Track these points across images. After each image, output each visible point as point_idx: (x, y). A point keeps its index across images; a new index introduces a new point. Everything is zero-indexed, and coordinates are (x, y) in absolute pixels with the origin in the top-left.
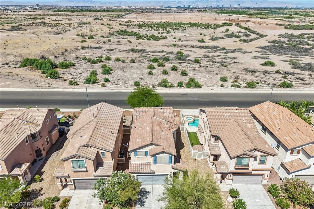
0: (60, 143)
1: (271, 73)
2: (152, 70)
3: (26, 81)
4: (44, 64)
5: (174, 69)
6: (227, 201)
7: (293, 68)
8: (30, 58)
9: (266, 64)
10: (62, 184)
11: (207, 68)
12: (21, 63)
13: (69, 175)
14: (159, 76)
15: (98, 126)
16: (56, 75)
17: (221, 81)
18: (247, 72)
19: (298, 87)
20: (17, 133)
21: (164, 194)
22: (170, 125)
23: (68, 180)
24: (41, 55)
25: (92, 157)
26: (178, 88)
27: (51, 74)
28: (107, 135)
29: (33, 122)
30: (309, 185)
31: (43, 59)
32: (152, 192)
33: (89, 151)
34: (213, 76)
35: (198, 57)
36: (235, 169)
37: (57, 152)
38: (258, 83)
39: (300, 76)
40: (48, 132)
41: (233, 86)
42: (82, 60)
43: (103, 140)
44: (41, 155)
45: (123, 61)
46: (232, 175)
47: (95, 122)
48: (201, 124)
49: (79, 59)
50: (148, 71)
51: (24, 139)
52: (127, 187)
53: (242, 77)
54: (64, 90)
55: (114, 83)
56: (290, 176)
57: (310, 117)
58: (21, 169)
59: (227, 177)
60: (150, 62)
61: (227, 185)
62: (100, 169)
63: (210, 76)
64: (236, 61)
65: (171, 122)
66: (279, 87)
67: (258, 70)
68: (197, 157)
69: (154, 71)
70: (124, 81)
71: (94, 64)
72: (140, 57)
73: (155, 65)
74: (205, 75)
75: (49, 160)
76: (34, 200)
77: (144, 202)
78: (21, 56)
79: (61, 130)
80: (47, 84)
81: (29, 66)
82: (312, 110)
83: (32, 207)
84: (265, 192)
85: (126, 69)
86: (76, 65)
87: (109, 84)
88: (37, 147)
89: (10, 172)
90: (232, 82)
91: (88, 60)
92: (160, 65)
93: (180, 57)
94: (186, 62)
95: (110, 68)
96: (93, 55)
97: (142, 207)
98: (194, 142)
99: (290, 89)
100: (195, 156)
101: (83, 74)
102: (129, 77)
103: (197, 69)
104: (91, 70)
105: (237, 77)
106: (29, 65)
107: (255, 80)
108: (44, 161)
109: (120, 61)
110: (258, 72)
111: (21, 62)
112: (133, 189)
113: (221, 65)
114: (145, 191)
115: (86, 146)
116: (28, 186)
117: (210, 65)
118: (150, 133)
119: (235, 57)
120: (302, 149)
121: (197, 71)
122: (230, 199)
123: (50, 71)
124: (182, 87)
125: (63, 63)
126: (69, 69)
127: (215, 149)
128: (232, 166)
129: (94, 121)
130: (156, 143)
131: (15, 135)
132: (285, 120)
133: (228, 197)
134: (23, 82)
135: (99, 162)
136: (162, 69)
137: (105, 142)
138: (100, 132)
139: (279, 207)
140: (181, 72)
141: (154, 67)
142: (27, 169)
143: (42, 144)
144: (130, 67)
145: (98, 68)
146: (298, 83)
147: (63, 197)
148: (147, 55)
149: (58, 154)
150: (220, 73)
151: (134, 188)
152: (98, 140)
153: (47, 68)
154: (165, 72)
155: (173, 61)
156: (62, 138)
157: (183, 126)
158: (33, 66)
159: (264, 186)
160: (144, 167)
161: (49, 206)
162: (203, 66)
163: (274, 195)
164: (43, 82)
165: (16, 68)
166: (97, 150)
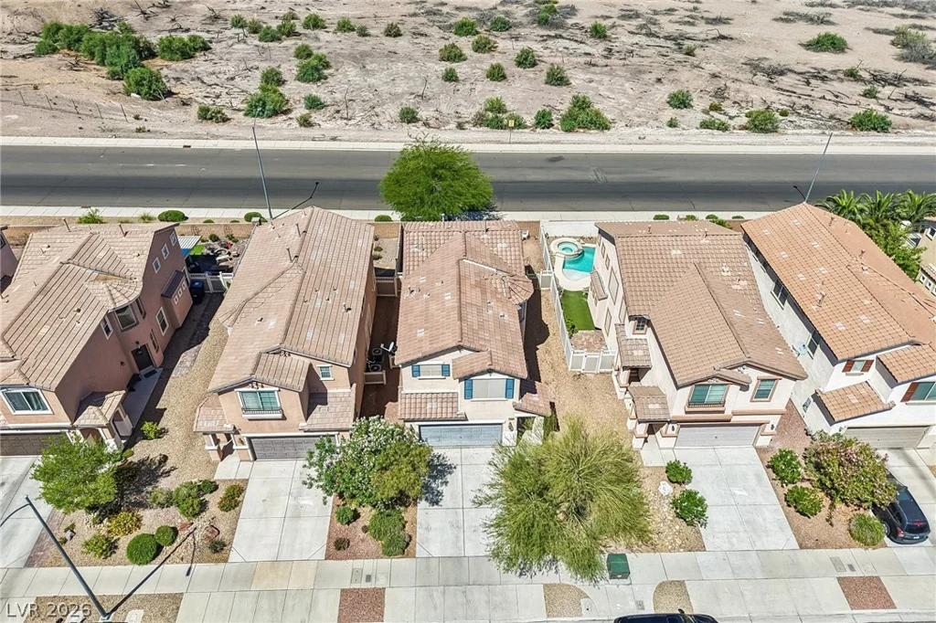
0: (198, 325)
1: (831, 76)
2: (454, 65)
3: (65, 111)
4: (114, 47)
5: (526, 60)
6: (657, 492)
7: (903, 58)
8: (65, 20)
9: (817, 43)
10: (219, 448)
11: (630, 59)
12: (38, 39)
13: (235, 428)
14: (479, 87)
15: (304, 287)
16: (154, 87)
17: (671, 105)
18: (755, 75)
19: (908, 127)
20: (76, 309)
21: (492, 486)
22: (509, 284)
23: (235, 438)
24: (98, 7)
25: (295, 383)
26: (538, 130)
27: (139, 83)
28: (334, 315)
29: (117, 272)
30: (878, 457)
31: (105, 24)
32: (459, 467)
33: (287, 367)
34: (646, 88)
35: (602, 17)
36: (687, 413)
37: (192, 350)
38: (784, 114)
39: (920, 90)
40: (162, 295)
41: (705, 125)
42: (229, 26)
43: (323, 333)
44: (150, 362)
45: (363, 33)
46: (675, 426)
47: (294, 275)
48: (600, 271)
49: (220, 21)
50: (444, 66)
51: (99, 325)
52: (395, 463)
53: (738, 91)
54: (188, 142)
55: (338, 112)
56: (834, 429)
57: (920, 251)
58: (104, 411)
59: (664, 429)
60: (447, 35)
61: (660, 449)
62: (319, 411)
63: (638, 87)
64: (724, 30)
65: (514, 273)
66: (847, 129)
67: (791, 67)
68: (583, 367)
69: (461, 69)
70: (367, 107)
71: (271, 44)
72: (415, 15)
73: (465, 43)
74: (622, 85)
75: (173, 375)
76: (150, 489)
77: (440, 494)
78: (34, 14)
79: (197, 284)
80: (131, 118)
81: (66, 51)
82: (930, 230)
83: (147, 507)
84: (761, 468)
85: (372, 63)
86: (213, 46)
87: (319, 117)
88: (138, 343)
89: (74, 417)
90: (705, 112)
91: (251, 28)
92: (483, 47)
93: (544, 15)
94: (564, 35)
95: (321, 60)
96: (263, 8)
97: (436, 507)
98: (577, 322)
99: (882, 137)
100: (577, 364)
101: (237, 79)
102: (384, 89)
103: (598, 63)
104: (264, 66)
105: (720, 94)
106: (65, 46)
107: (778, 100)
108: (160, 377)
109: (353, 30)
110: (790, 75)
111: (36, 35)
112: (410, 468)
113: (674, 47)
114: (441, 465)
115: (277, 352)
116: (128, 451)
117: (641, 47)
118: (455, 315)
119: (724, 16)
120: (878, 358)
121: (597, 70)
122: (666, 488)
123: (135, 73)
124: (548, 128)
125: (170, 42)
126: (194, 62)
127: (635, 353)
128: (678, 404)
129: (291, 271)
130: (473, 346)
131: (71, 315)
132: (844, 268)
133: (661, 483)
134: (57, 113)
135: (314, 391)
136: (487, 61)
137: (329, 337)
138: (311, 307)
139: (792, 509)
140: (548, 74)
141: (461, 55)
142: (119, 409)
143: (148, 333)
144: (386, 53)
145: (284, 57)
146: (907, 113)
147: (224, 481)
148: (439, 8)
149: (196, 356)
150: (672, 76)
151: (413, 466)
152: (310, 335)
153: (125, 61)
154: (497, 74)
155: (523, 31)
156: (201, 308)
157: (547, 275)
158: (77, 50)
159: (760, 451)
160: (439, 405)
161: (192, 505)
162: (617, 49)
163: (782, 479)
164: (118, 110)
165: (24, 56)
166: (308, 361)
